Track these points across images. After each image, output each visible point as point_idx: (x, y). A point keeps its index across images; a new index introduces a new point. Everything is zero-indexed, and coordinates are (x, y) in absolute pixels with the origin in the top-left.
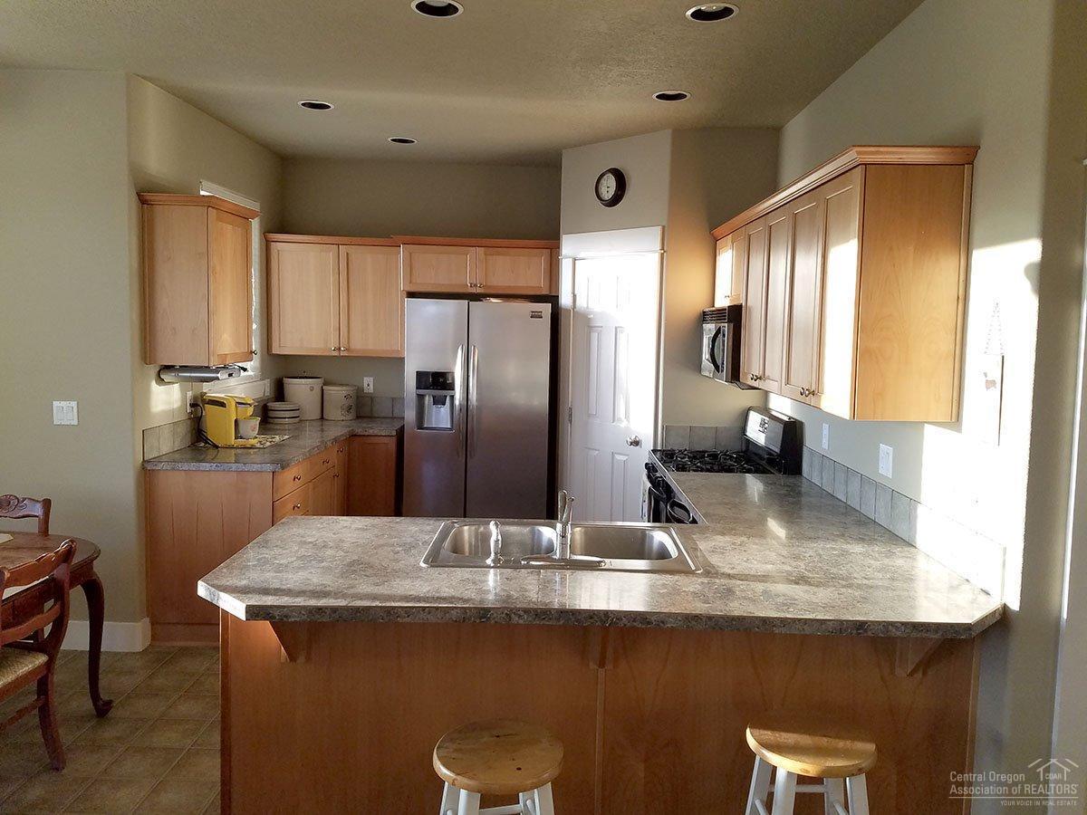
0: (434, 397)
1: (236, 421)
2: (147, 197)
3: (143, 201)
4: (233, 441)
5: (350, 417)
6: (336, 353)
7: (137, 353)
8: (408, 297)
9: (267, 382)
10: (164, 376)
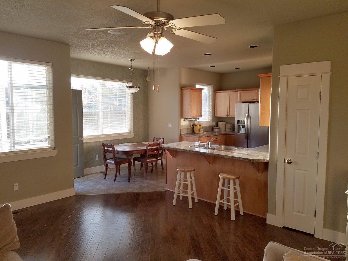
0: (242, 126)
1: (199, 129)
2: (182, 88)
3: (181, 89)
4: (198, 133)
5: (231, 130)
6: (227, 116)
7: (180, 116)
8: (242, 103)
9: (214, 122)
10: (186, 120)
